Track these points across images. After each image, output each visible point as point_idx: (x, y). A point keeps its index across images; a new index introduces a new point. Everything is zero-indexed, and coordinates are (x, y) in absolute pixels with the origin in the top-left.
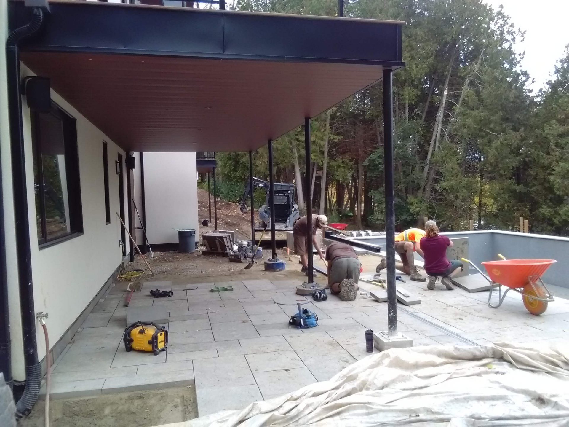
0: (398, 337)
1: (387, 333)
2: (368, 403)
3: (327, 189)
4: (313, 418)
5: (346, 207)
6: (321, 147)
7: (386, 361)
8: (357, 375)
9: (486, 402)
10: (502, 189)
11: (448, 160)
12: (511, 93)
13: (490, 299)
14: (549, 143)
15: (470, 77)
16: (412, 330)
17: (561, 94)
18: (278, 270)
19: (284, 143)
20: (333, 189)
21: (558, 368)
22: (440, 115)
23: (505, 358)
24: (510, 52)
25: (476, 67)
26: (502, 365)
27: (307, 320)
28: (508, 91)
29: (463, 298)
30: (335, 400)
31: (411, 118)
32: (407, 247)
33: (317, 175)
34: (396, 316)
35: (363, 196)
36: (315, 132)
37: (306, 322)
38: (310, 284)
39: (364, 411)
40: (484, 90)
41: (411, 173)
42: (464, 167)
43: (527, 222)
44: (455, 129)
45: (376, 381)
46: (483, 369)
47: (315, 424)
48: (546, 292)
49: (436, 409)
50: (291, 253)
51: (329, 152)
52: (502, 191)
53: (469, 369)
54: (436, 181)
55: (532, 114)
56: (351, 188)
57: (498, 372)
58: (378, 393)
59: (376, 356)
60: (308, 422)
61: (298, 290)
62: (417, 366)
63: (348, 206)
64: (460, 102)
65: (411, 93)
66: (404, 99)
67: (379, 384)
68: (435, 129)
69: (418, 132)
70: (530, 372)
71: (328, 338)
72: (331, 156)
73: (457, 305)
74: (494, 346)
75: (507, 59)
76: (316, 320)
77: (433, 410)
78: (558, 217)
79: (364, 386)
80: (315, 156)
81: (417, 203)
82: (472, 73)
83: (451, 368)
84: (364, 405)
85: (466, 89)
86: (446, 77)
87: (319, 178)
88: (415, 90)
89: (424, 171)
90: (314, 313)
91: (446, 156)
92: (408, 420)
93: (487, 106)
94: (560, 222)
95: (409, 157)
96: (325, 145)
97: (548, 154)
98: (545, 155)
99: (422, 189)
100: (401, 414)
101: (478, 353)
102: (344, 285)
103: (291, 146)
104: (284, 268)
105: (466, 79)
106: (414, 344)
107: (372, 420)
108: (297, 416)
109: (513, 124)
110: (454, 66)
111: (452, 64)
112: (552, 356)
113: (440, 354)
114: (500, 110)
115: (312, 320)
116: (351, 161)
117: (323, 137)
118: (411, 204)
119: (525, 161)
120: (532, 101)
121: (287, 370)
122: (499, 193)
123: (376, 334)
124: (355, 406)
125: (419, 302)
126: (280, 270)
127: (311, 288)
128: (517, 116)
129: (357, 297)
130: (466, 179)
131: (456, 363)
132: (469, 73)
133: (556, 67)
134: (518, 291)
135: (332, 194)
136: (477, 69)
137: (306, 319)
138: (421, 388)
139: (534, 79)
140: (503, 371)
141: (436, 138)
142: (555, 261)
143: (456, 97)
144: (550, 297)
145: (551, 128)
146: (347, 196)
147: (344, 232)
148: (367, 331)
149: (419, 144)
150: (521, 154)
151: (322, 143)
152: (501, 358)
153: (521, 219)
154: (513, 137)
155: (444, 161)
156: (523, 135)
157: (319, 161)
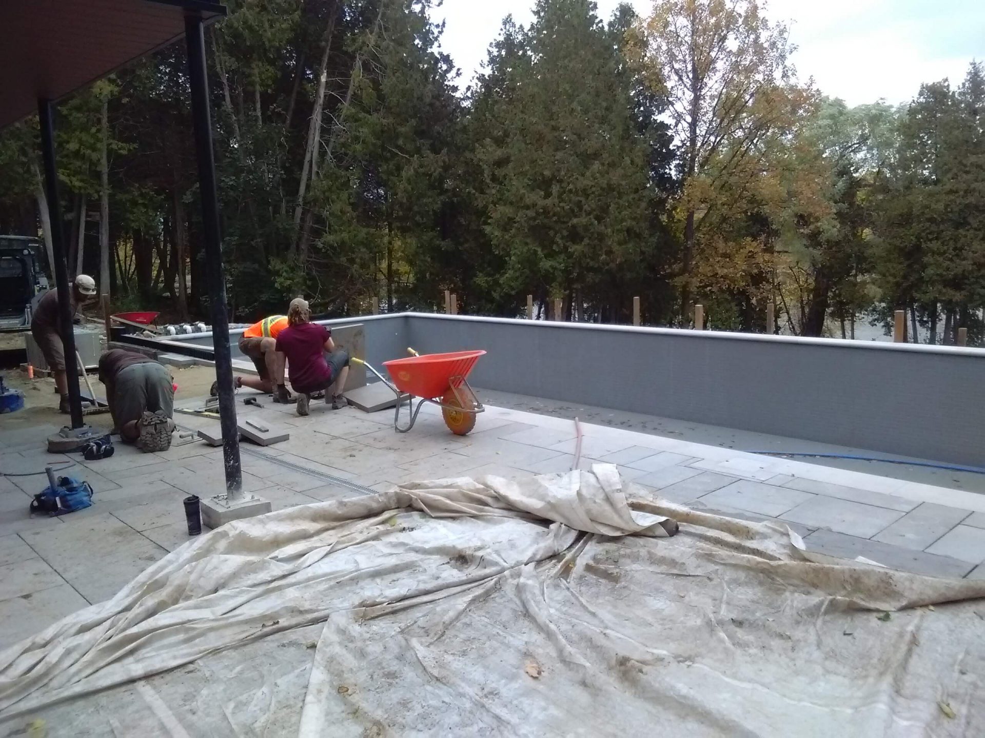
0: (246, 499)
1: (225, 497)
2: (189, 621)
3: (113, 248)
4: (80, 671)
5: (157, 282)
6: (92, 163)
7: (222, 544)
8: (168, 578)
9: (385, 577)
10: (421, 247)
11: (334, 197)
12: (427, 90)
13: (396, 419)
14: (482, 173)
15: (363, 55)
16: (272, 484)
17: (497, 98)
18: (8, 409)
19: (9, 153)
20: (128, 248)
21: (487, 508)
22: (317, 118)
23: (415, 505)
24: (422, 20)
25: (372, 39)
26: (411, 516)
27: (69, 498)
28: (422, 86)
29: (356, 423)
30: (124, 630)
31: (267, 119)
32: (266, 347)
33: (89, 219)
34: (239, 465)
35: (188, 260)
36: (77, 133)
37: (67, 501)
38: (75, 430)
39: (181, 636)
40: (386, 81)
41: (272, 219)
42: (360, 210)
43: (454, 296)
44: (344, 145)
45: (202, 582)
46: (381, 528)
47: (84, 680)
48: (473, 399)
49: (307, 606)
50: (37, 374)
51: (110, 175)
52: (421, 251)
53: (361, 532)
54: (317, 233)
55: (458, 127)
56: (165, 246)
57: (404, 529)
58: (206, 600)
59: (204, 538)
60: (69, 681)
61: (51, 443)
62: (278, 542)
63: (162, 279)
64: (349, 98)
65: (263, 73)
66: (252, 84)
67: (210, 586)
68: (310, 142)
69: (281, 145)
70: (450, 520)
71: (114, 524)
72: (116, 183)
73: (346, 434)
74: (398, 490)
75: (419, 32)
76: (89, 495)
77: (301, 609)
78: (499, 289)
79: (180, 595)
80: (82, 181)
81: (286, 271)
82: (365, 48)
83: (332, 537)
84: (182, 626)
85: (357, 75)
86: (323, 51)
87: (93, 226)
88: (271, 69)
89: (296, 216)
90: (84, 482)
91: (330, 189)
92: (260, 633)
93: (391, 108)
94: (501, 297)
95: (268, 189)
96: (101, 161)
97: (482, 192)
98: (477, 194)
99: (294, 246)
100: (246, 627)
101: (374, 505)
102: (145, 423)
103: (24, 159)
104: (22, 405)
105: (356, 58)
106: (273, 507)
107: (196, 649)
108: (45, 674)
109: (432, 141)
110: (336, 32)
111: (333, 29)
112: (478, 491)
113: (316, 517)
114: (411, 117)
115: (82, 496)
116: (158, 193)
117: (95, 143)
118: (278, 273)
119: (453, 202)
120: (458, 106)
121: (26, 597)
122: (417, 253)
123: (205, 501)
124: (163, 632)
125: (285, 438)
126: (12, 410)
127: (78, 437)
128: (437, 128)
129: (173, 442)
130: (365, 230)
131: (341, 526)
132: (361, 49)
133: (490, 53)
134: (436, 402)
135: (126, 257)
136: (373, 42)
137: (68, 495)
138: (284, 577)
139: (459, 70)
140: (411, 526)
141: (312, 158)
142: (484, 352)
143: (342, 88)
144: (479, 406)
145: (485, 150)
146: (156, 262)
147: (151, 327)
148: (189, 499)
149: (283, 167)
150: (447, 190)
151: (95, 156)
152: (407, 505)
153: (447, 293)
154: (434, 162)
155: (328, 198)
156: (447, 160)
157: (91, 191)
